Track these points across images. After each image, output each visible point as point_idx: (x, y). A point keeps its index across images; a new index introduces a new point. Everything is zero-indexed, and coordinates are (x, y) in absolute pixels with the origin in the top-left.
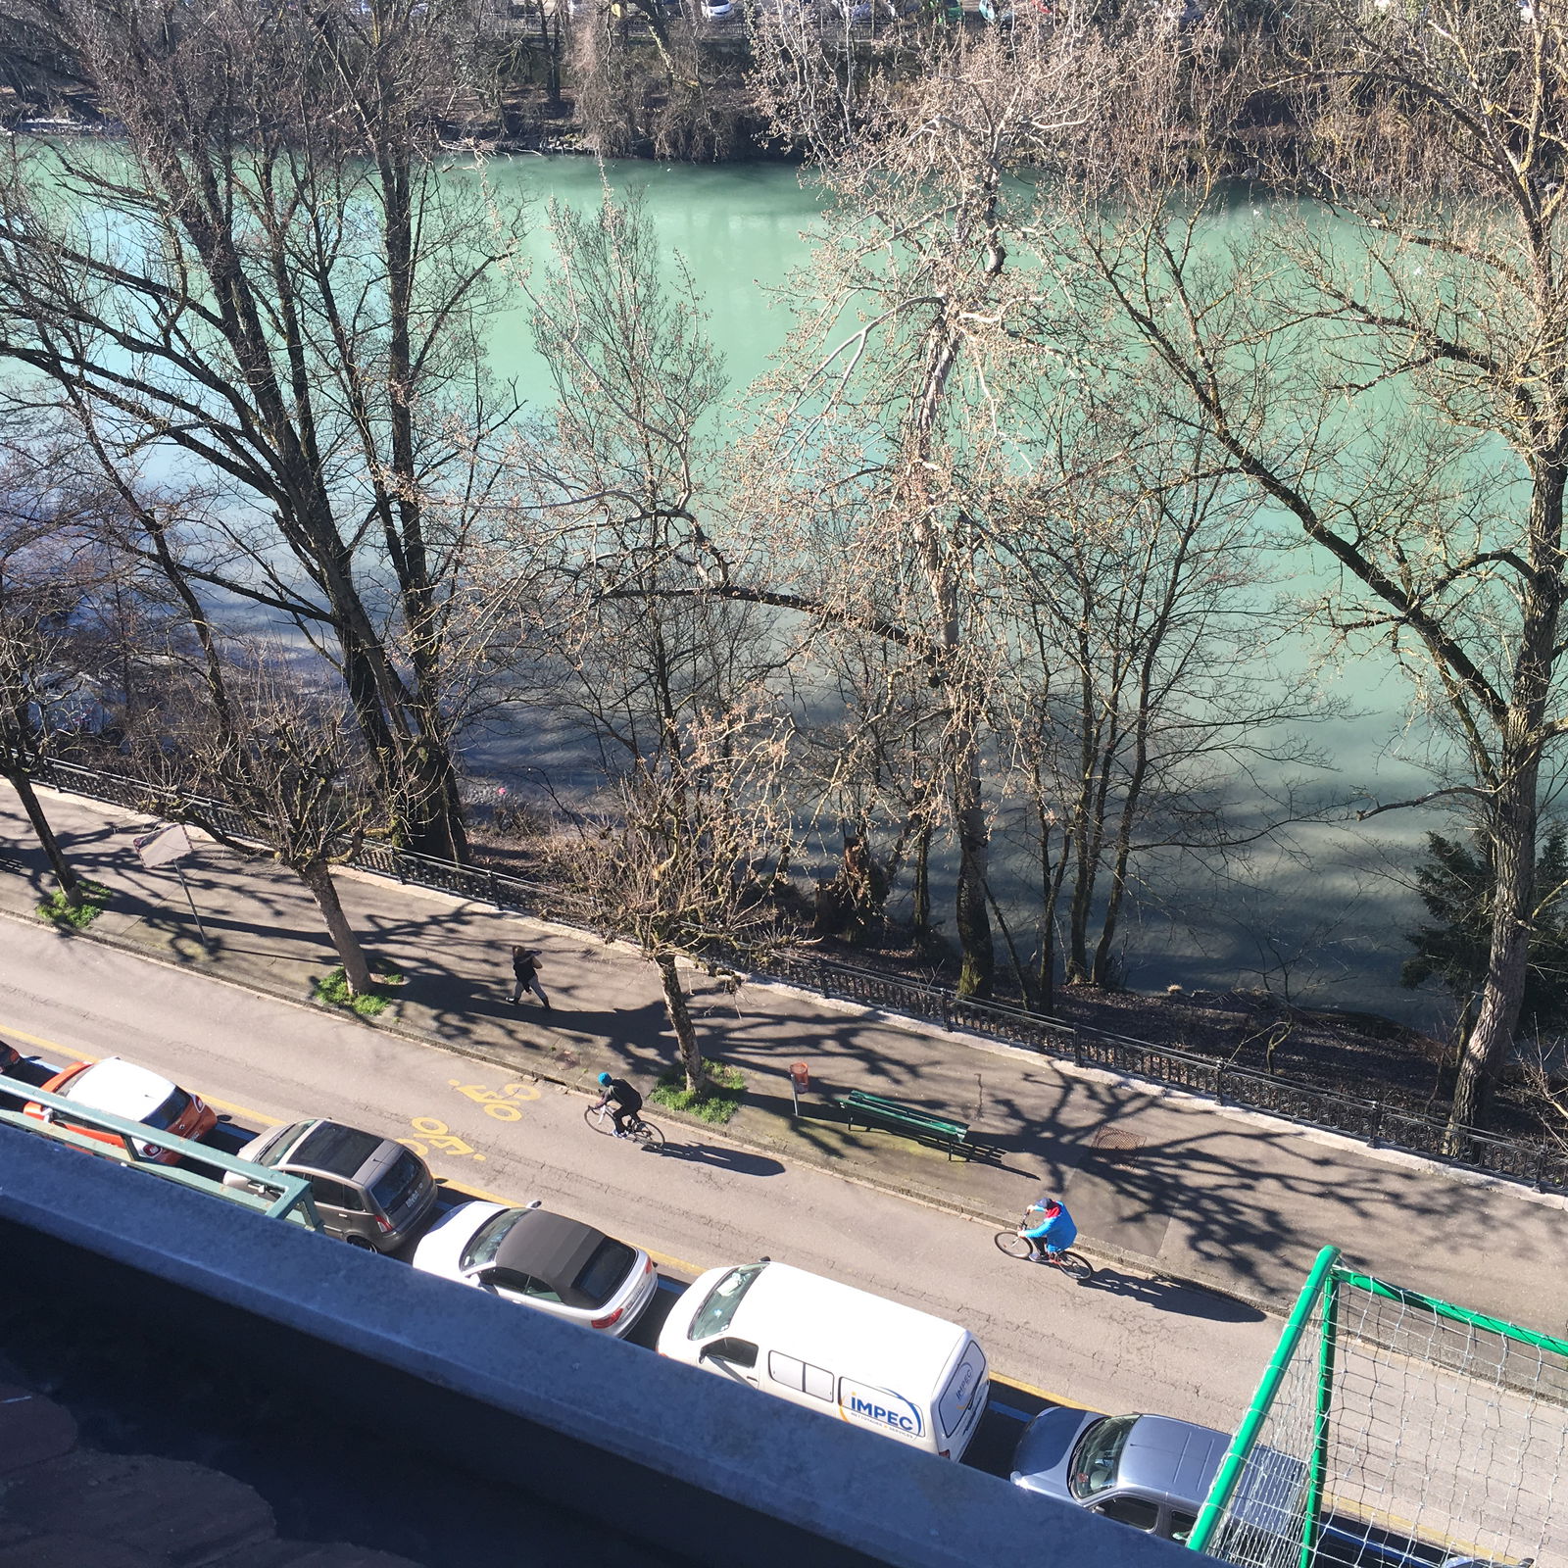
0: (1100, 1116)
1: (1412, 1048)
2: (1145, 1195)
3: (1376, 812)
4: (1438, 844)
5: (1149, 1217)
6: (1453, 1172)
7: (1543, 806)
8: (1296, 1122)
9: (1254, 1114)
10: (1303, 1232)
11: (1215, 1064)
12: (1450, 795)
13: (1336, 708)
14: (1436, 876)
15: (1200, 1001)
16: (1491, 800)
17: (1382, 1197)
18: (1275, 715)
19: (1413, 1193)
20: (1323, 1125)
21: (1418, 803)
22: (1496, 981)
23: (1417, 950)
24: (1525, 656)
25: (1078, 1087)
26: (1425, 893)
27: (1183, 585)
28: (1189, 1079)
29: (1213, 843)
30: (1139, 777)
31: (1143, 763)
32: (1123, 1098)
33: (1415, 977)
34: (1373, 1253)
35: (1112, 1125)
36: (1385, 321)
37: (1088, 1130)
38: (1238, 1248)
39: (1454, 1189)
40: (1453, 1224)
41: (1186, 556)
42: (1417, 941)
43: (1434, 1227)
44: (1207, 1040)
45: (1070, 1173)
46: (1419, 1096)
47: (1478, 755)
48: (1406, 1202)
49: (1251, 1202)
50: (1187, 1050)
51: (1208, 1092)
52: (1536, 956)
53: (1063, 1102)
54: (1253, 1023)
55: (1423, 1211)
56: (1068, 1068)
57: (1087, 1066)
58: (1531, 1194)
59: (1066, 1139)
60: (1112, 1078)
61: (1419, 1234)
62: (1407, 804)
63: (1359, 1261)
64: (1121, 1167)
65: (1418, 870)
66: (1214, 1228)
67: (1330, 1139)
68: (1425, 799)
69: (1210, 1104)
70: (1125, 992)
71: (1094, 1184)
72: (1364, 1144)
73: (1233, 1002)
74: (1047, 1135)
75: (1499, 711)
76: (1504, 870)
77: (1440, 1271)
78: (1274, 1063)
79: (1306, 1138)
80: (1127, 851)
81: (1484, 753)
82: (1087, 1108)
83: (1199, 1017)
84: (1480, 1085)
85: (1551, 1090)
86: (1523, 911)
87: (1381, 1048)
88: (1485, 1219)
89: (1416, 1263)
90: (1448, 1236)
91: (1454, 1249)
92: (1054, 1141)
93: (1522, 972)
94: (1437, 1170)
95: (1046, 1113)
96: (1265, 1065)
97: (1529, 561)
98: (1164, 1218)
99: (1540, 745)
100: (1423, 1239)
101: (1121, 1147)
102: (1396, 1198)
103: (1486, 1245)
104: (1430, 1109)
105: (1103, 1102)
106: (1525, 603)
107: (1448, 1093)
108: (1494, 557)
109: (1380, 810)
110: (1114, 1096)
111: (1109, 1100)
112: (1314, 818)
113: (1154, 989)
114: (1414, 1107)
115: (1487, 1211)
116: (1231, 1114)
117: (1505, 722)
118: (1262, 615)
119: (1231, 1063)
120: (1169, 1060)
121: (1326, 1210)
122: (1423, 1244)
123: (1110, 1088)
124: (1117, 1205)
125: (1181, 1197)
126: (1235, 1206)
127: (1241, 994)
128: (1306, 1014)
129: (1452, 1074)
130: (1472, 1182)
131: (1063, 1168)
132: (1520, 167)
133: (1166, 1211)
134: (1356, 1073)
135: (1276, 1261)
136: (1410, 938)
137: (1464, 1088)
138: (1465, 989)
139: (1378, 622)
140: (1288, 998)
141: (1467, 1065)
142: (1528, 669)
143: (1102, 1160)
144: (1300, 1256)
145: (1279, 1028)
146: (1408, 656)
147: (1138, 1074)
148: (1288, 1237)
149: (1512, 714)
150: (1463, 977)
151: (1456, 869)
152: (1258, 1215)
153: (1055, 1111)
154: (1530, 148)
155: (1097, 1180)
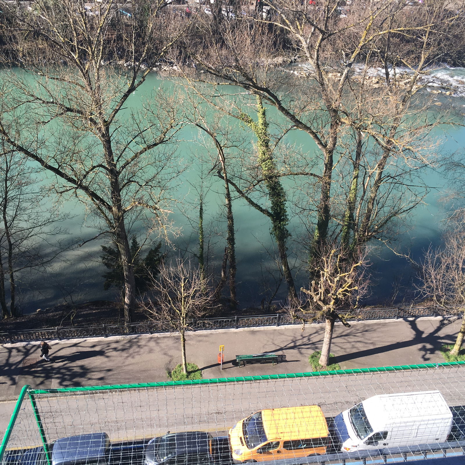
0: (23, 357)
1: (111, 306)
2: (43, 375)
3: (84, 244)
4: (104, 248)
5: (45, 381)
6: (128, 337)
7: (129, 232)
8: (83, 338)
9: (70, 340)
10: (92, 368)
11: (55, 329)
12: (103, 234)
13: (66, 216)
14: (106, 257)
15: (48, 312)
16: (114, 233)
17: (111, 350)
18: (49, 222)
19: (119, 346)
20: (91, 336)
21: (95, 238)
22: (127, 282)
23: (106, 279)
24: (113, 192)
25: (14, 350)
26: (104, 263)
27: (9, 188)
28: (49, 336)
29: (39, 264)
30: (10, 249)
31: (11, 245)
32: (29, 348)
33: (107, 286)
34: (112, 367)
35: (27, 358)
36: (48, 102)
37: (20, 362)
38: (74, 380)
39: (130, 341)
40: (131, 351)
41: (8, 179)
42: (105, 276)
43: (127, 353)
44: (52, 322)
45: (17, 378)
46: (116, 319)
47: (108, 222)
48: (118, 349)
49: (75, 365)
50: (47, 328)
51: (55, 338)
52: (137, 272)
53: (9, 356)
54: (65, 313)
55: (123, 350)
56: (9, 345)
57: (15, 343)
58: (149, 335)
59: (13, 367)
60: (24, 344)
61: (124, 356)
62: (92, 239)
63: (109, 370)
64: (33, 369)
65: (101, 257)
66: (66, 377)
67: (94, 339)
68: (96, 237)
69: (57, 341)
70: (23, 316)
71: (26, 378)
72: (103, 337)
73: (57, 309)
74: (6, 368)
75: (110, 208)
76: (122, 251)
77: (131, 364)
78: (74, 323)
79: (87, 341)
80: (12, 273)
81: (109, 221)
82: (18, 355)
83: (48, 317)
84: (130, 311)
85: (146, 307)
86: (129, 261)
87: (103, 309)
88: (139, 346)
89: (124, 365)
90: (131, 354)
91: (133, 357)
92: (10, 369)
93: (133, 277)
94: (124, 338)
95: (4, 362)
96: (71, 324)
97: (107, 166)
98: (50, 380)
99: (122, 216)
100: (124, 358)
101: (32, 364)
102: (115, 349)
103: (141, 353)
104: (119, 321)
105: (23, 352)
106: (109, 178)
107: (123, 316)
108: (97, 166)
109: (85, 243)
110: (26, 349)
111: (24, 351)
112: (68, 249)
113: (32, 312)
114: (115, 322)
115: (139, 344)
116: (64, 342)
117: (112, 211)
118: (37, 193)
119: (60, 327)
120: (41, 332)
121: (97, 360)
122: (125, 359)
123: (24, 347)
124: (35, 381)
125: (54, 372)
126: (71, 368)
127: (59, 306)
128: (80, 306)
129: (123, 310)
130: (134, 337)
131: (14, 377)
132: (76, 57)
133: (51, 378)
134: (97, 318)
135: (86, 379)
136: (103, 276)
137: (126, 313)
138: (120, 287)
139: (70, 190)
140: (73, 303)
141: (126, 307)
142: (114, 196)
143: (26, 370)
144: (93, 375)
145: (72, 312)
146: (81, 198)
147: (32, 340)
148: (88, 371)
149: (113, 209)
150: (119, 283)
151: (110, 254)
152: (78, 368)
153: (7, 360)
154: (77, 51)
155: (26, 376)
